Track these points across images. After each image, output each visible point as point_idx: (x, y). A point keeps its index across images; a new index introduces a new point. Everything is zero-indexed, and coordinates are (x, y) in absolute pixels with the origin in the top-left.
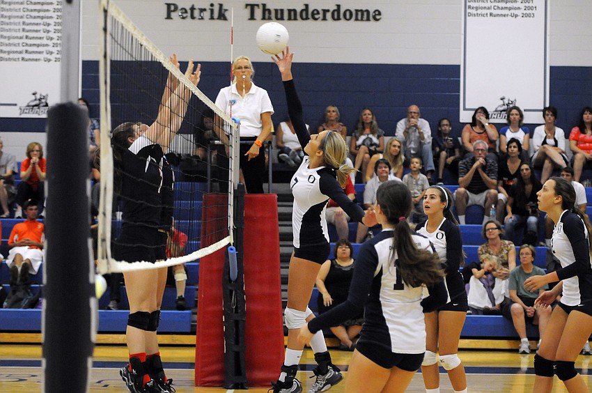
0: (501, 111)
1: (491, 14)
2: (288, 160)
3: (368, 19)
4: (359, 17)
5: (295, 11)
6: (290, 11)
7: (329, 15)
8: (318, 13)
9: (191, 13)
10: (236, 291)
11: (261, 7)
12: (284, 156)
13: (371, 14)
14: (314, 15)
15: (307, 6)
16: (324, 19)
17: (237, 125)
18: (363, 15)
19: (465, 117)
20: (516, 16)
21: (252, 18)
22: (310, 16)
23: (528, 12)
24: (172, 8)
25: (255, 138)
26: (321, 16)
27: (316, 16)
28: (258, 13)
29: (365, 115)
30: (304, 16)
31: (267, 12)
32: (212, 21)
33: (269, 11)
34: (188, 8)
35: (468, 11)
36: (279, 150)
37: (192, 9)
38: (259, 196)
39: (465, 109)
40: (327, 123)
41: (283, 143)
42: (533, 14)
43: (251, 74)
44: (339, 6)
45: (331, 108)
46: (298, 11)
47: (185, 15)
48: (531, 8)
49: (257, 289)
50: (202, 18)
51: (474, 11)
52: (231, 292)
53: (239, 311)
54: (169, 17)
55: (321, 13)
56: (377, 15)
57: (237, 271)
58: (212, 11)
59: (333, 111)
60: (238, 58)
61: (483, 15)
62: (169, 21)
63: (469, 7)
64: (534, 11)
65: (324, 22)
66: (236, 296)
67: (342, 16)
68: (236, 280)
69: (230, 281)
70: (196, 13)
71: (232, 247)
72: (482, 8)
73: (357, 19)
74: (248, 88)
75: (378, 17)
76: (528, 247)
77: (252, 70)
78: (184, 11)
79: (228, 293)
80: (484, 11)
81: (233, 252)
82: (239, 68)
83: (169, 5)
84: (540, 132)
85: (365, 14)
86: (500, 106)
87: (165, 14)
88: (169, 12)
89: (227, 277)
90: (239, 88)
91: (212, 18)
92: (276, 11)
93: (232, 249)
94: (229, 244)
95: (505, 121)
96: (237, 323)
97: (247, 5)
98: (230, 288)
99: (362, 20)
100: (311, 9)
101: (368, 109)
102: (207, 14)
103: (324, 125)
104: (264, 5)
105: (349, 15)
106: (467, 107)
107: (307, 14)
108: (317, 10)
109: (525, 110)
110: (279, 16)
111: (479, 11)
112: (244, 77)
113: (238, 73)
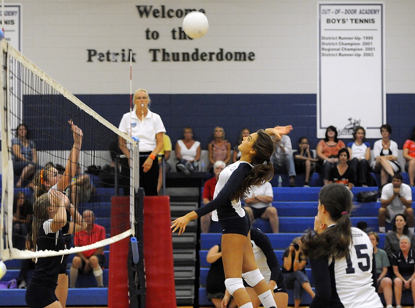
0: (349, 129)
1: (340, 54)
2: (184, 169)
3: (245, 60)
4: (238, 58)
5: (188, 54)
6: (184, 54)
7: (214, 57)
8: (206, 55)
9: (107, 57)
10: (138, 272)
11: (162, 51)
12: (181, 166)
13: (247, 55)
14: (203, 57)
15: (197, 50)
16: (211, 59)
17: (136, 142)
18: (241, 56)
19: (321, 134)
20: (359, 55)
21: (155, 60)
22: (199, 57)
23: (368, 52)
24: (93, 53)
25: (149, 153)
26: (208, 57)
27: (205, 58)
28: (159, 56)
29: (245, 133)
30: (195, 58)
31: (166, 56)
32: (124, 63)
33: (168, 55)
34: (105, 53)
35: (322, 52)
36: (178, 161)
37: (108, 54)
38: (155, 197)
39: (321, 128)
40: (215, 140)
41: (181, 156)
42: (372, 54)
43: (148, 103)
44: (222, 50)
45: (218, 129)
46: (191, 53)
47: (102, 58)
48: (370, 49)
49: (154, 270)
50: (116, 61)
51: (326, 52)
52: (134, 273)
53: (141, 287)
54: (90, 60)
55: (208, 55)
56: (251, 57)
57: (138, 256)
58: (123, 55)
59: (220, 131)
60: (138, 90)
61: (333, 55)
62: (90, 63)
63: (323, 49)
64: (373, 52)
65: (211, 62)
66: (138, 276)
67: (224, 57)
68: (138, 264)
69: (133, 264)
70: (111, 57)
71: (134, 238)
72: (333, 50)
73: (236, 60)
74: (146, 114)
75: (252, 58)
76: (373, 234)
77: (149, 100)
78: (101, 55)
79: (132, 274)
80: (334, 52)
81: (134, 242)
82: (138, 98)
83: (90, 51)
84: (378, 145)
85: (242, 56)
86: (349, 125)
87: (87, 58)
88: (90, 56)
89: (131, 261)
90: (139, 114)
91: (123, 60)
92: (173, 54)
93: (133, 240)
94: (131, 236)
95: (351, 137)
96: (139, 297)
97: (151, 50)
98: (134, 270)
99: (240, 60)
100: (200, 52)
101: (247, 129)
102: (120, 58)
103: (213, 142)
104: (164, 50)
105: (230, 56)
106: (323, 126)
107: (197, 56)
108: (205, 53)
109: (367, 128)
110: (176, 58)
111: (331, 52)
112: (142, 105)
113: (138, 102)
